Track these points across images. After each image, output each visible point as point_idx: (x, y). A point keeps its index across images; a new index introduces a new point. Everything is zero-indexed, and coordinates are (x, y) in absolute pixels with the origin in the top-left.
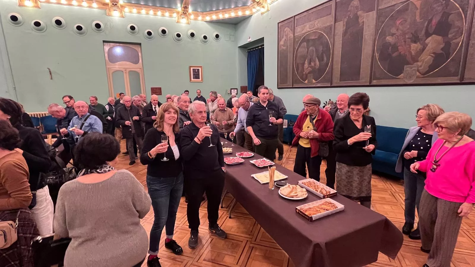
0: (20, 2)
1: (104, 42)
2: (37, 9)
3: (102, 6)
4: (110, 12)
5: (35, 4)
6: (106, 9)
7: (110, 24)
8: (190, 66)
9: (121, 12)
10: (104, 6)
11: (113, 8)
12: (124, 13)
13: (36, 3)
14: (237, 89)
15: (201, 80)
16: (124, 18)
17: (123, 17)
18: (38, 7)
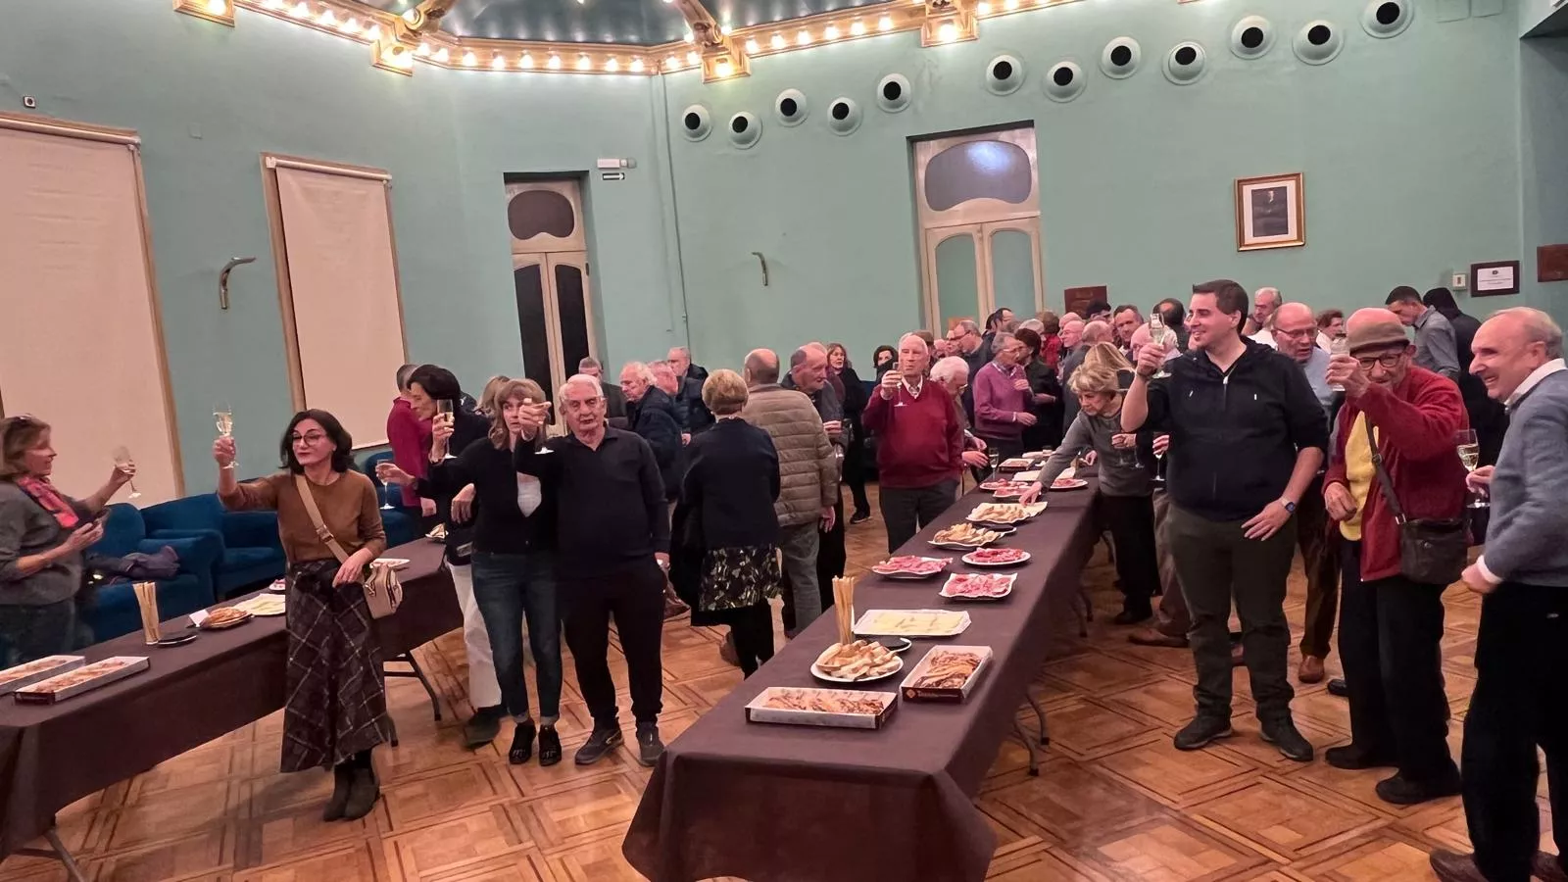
0: (707, 72)
1: (913, 141)
2: (740, 80)
3: (909, 20)
4: (931, 32)
5: (739, 67)
6: (921, 25)
7: (931, 75)
8: (1239, 181)
9: (966, 23)
10: (914, 19)
11: (937, 17)
12: (975, 22)
13: (741, 64)
14: (1515, 265)
15: (1295, 237)
16: (976, 39)
17: (972, 38)
18: (745, 74)
